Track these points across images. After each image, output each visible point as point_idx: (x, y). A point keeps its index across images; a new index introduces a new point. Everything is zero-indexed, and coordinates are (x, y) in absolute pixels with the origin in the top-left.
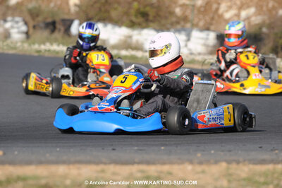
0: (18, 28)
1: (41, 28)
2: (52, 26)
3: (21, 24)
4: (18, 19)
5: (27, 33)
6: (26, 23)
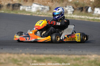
0: (70, 9)
1: (77, 10)
2: (81, 9)
3: (72, 8)
4: (70, 6)
5: (74, 11)
6: (73, 8)
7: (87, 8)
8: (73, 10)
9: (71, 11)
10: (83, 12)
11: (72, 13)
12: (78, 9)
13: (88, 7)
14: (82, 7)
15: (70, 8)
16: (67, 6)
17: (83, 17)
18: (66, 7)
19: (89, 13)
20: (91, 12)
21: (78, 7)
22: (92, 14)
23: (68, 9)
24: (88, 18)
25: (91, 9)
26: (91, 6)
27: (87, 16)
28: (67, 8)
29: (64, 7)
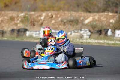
7: (106, 30)
8: (89, 33)
9: (87, 35)
10: (102, 36)
11: (88, 37)
12: (95, 32)
13: (108, 30)
14: (100, 29)
15: (86, 31)
16: (83, 29)
17: (102, 41)
18: (81, 30)
19: (109, 36)
20: (111, 36)
21: (95, 30)
22: (113, 38)
23: (84, 33)
24: (107, 42)
25: (112, 31)
26: (111, 29)
27: (107, 40)
28: (82, 32)
29: (79, 31)
